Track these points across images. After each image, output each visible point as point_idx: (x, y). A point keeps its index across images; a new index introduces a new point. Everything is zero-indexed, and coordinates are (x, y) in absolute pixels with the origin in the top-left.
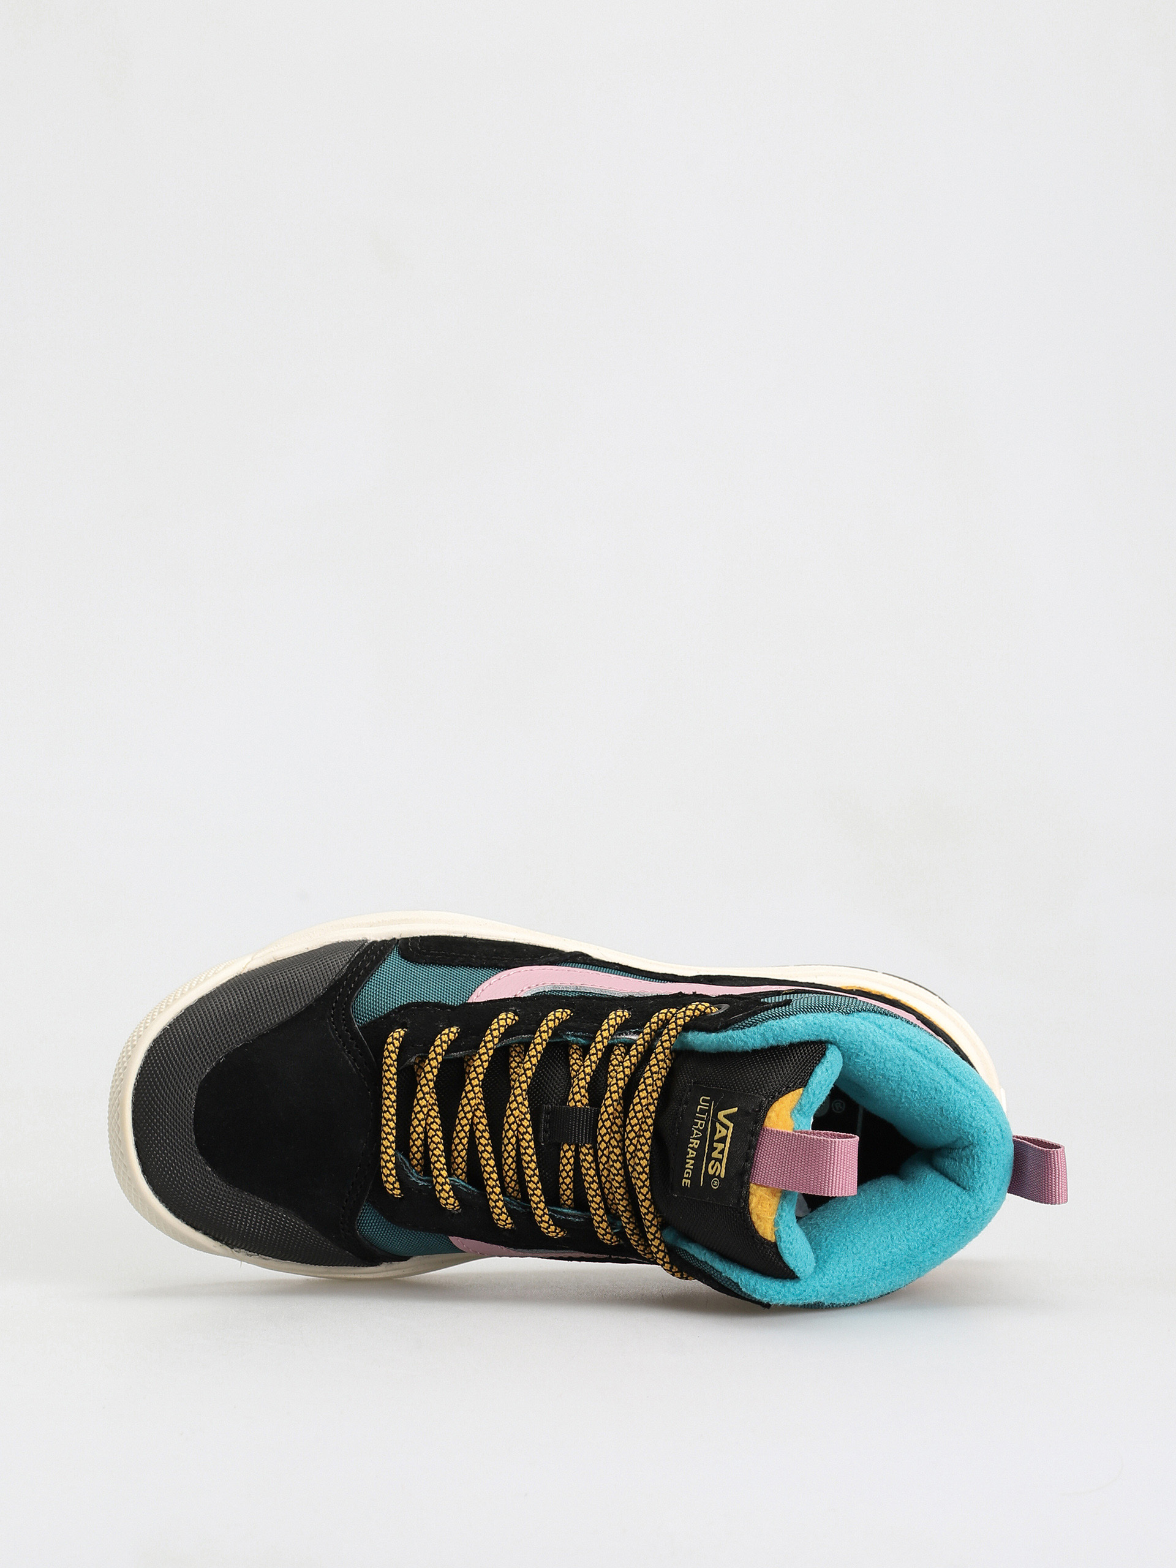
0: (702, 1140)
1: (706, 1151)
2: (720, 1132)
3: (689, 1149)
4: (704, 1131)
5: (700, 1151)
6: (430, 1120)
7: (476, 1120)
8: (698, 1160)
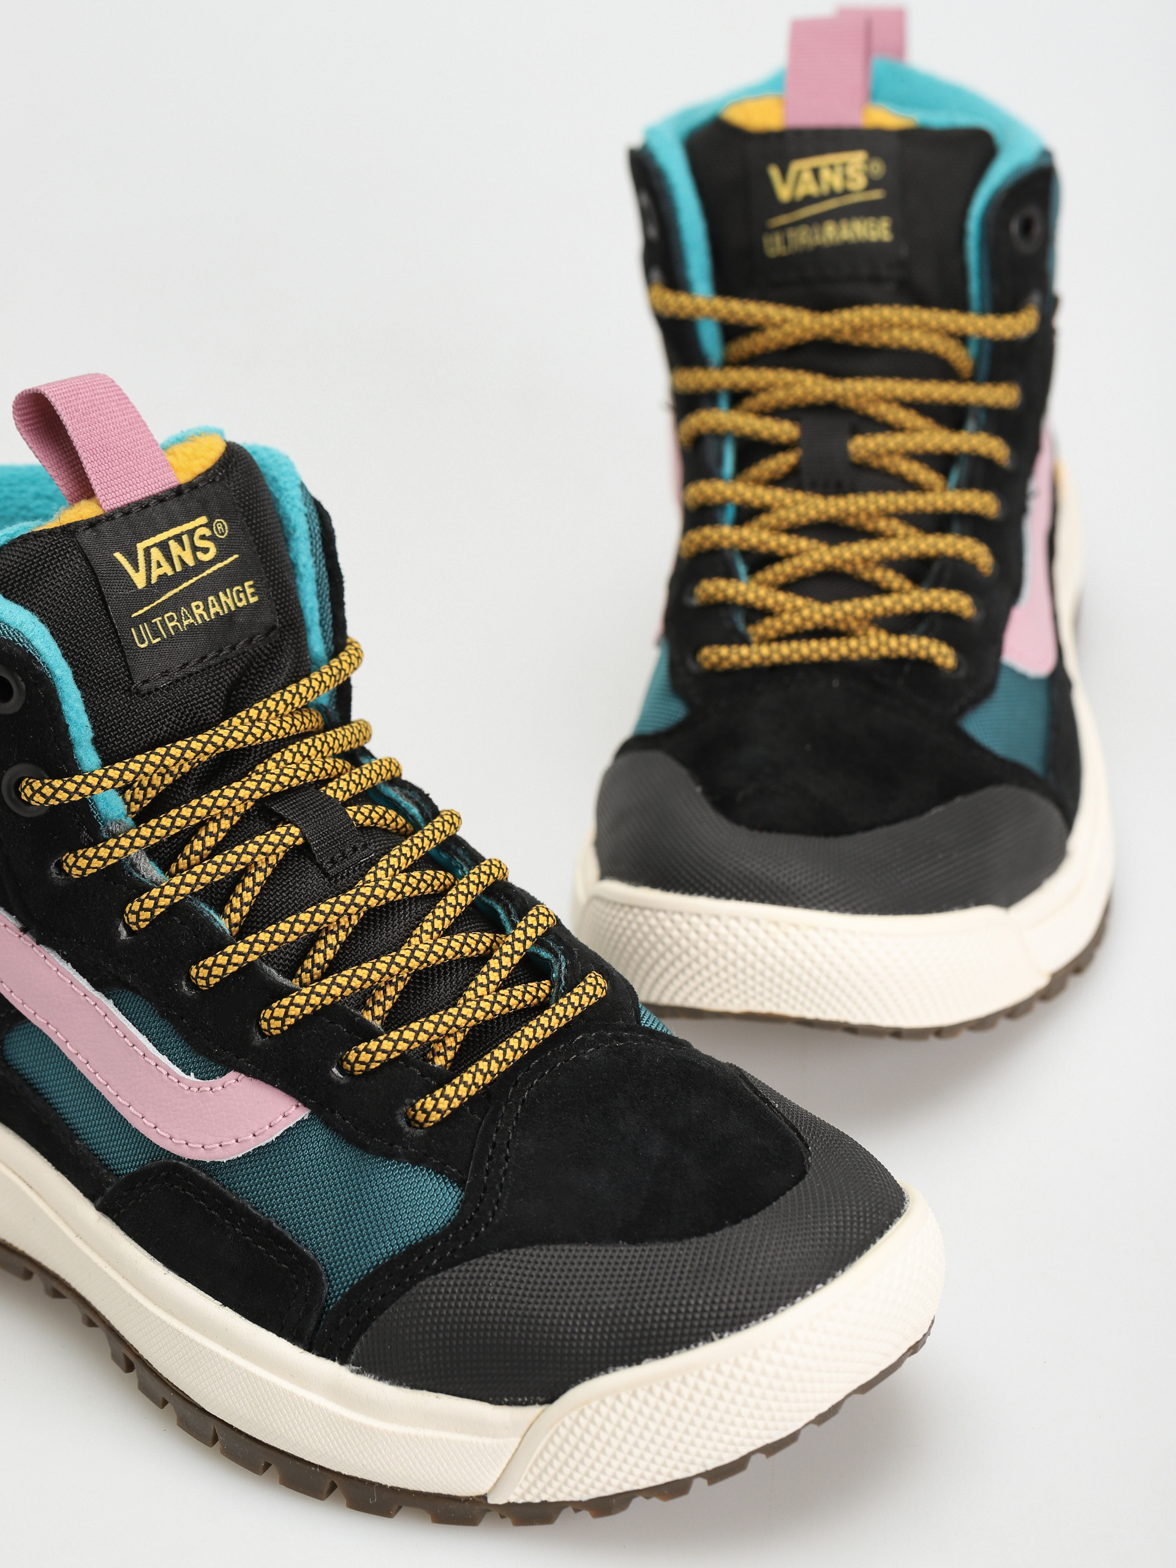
2: (159, 565)
4: (173, 606)
5: (199, 593)
8: (211, 588)
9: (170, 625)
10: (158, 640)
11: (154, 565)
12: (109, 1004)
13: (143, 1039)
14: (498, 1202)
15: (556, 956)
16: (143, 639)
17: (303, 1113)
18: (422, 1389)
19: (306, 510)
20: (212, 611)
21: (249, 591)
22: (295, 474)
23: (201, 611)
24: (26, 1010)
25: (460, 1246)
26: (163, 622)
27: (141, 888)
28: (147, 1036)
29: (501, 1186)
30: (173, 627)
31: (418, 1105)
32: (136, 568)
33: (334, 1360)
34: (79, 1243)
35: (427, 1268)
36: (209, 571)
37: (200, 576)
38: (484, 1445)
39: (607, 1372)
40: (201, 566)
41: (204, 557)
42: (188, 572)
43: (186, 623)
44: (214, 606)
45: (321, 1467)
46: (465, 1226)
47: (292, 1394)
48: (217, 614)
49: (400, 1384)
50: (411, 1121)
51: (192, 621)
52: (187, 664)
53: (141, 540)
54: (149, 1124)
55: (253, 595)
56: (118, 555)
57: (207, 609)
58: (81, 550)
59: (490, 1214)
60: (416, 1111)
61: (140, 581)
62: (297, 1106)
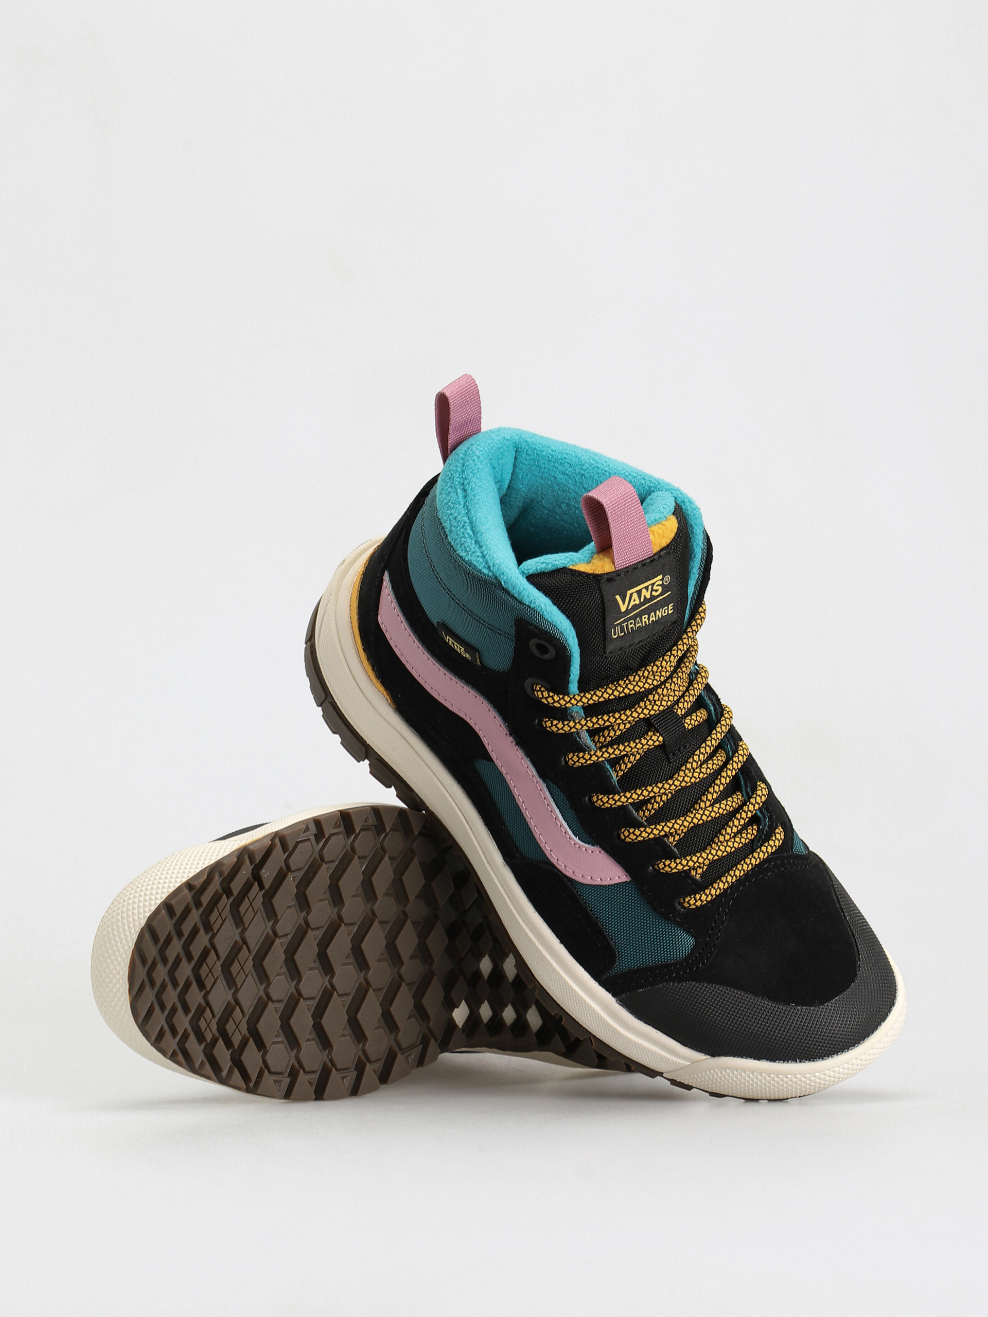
0: (640, 615)
1: (648, 605)
2: (634, 600)
3: (650, 622)
4: (634, 617)
5: (648, 611)
6: (727, 837)
7: (708, 803)
8: (654, 608)
9: (630, 626)
10: (623, 634)
11: (632, 600)
12: (544, 786)
13: (557, 811)
14: (710, 953)
15: (765, 818)
16: (615, 634)
17: (628, 879)
18: (650, 1025)
19: (702, 546)
20: (651, 619)
21: (670, 608)
22: (702, 525)
23: (646, 620)
24: (493, 755)
25: (688, 971)
26: (627, 626)
27: (581, 748)
28: (560, 810)
29: (714, 945)
30: (631, 628)
31: (687, 900)
32: (624, 603)
33: (610, 993)
34: (488, 867)
35: (669, 977)
36: (655, 601)
37: (651, 603)
38: (672, 1060)
39: (742, 1058)
40: (653, 598)
41: (654, 593)
42: (646, 600)
43: (637, 626)
44: (652, 617)
45: (586, 1030)
46: (692, 960)
47: (585, 1001)
48: (653, 620)
49: (641, 1020)
50: (681, 904)
51: (640, 624)
52: (632, 645)
53: (630, 590)
54: (548, 848)
55: (671, 610)
56: (618, 597)
57: (649, 619)
58: (601, 592)
59: (705, 958)
60: (684, 902)
61: (623, 608)
62: (626, 876)
